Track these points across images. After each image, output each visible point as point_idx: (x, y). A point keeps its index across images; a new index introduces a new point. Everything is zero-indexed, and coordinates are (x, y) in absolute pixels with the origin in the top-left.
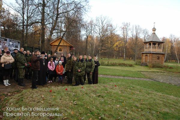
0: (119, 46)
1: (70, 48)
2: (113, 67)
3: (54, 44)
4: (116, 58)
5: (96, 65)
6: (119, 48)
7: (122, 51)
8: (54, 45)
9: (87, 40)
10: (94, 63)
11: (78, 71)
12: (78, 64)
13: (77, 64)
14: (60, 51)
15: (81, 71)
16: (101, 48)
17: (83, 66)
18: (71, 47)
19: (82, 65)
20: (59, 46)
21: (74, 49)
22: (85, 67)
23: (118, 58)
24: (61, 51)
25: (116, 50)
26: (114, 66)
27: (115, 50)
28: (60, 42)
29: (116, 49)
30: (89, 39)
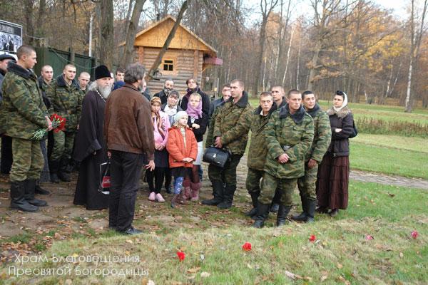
0: (386, 54)
1: (204, 58)
2: (373, 137)
3: (144, 42)
4: (371, 102)
5: (338, 130)
6: (386, 63)
7: (395, 74)
8: (145, 47)
9: (263, 31)
10: (328, 124)
11: (277, 158)
12: (282, 127)
13: (275, 127)
14: (165, 68)
15: (289, 161)
16: (318, 63)
17: (302, 139)
18: (207, 56)
19: (297, 134)
20: (166, 48)
21: (219, 61)
22: (311, 143)
23: (380, 102)
24: (171, 68)
25: (372, 71)
26: (373, 133)
27: (368, 71)
28: (170, 37)
29: (374, 65)
30: (273, 26)
